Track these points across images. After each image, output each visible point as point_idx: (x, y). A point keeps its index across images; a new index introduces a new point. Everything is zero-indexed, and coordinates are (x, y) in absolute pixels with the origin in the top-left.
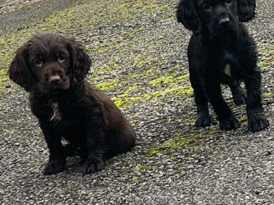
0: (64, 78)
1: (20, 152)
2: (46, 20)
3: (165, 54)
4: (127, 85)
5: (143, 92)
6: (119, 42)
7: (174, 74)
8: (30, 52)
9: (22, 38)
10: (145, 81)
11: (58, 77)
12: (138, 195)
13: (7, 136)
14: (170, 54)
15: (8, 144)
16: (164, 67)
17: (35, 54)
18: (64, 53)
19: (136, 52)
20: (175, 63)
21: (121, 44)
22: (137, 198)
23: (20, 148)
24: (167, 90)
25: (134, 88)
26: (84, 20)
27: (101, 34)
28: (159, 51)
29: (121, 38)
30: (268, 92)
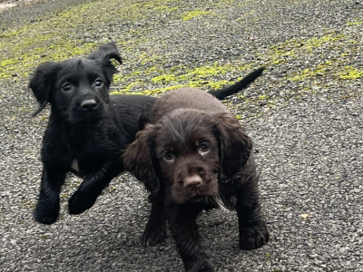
0: (207, 178)
1: (18, 138)
2: (59, 14)
3: (169, 53)
4: (130, 80)
5: (144, 88)
6: (127, 40)
7: (176, 73)
8: (158, 139)
9: (34, 30)
10: (148, 78)
11: (197, 179)
12: (128, 185)
13: (8, 122)
14: (174, 53)
15: (7, 130)
16: (167, 65)
17: (164, 143)
18: (208, 141)
19: (142, 49)
20: (178, 62)
21: (129, 42)
22: (127, 188)
23: (19, 135)
24: (167, 88)
25: (137, 84)
26: (95, 17)
27: (111, 31)
28: (164, 50)
29: (130, 36)
30: (262, 94)
